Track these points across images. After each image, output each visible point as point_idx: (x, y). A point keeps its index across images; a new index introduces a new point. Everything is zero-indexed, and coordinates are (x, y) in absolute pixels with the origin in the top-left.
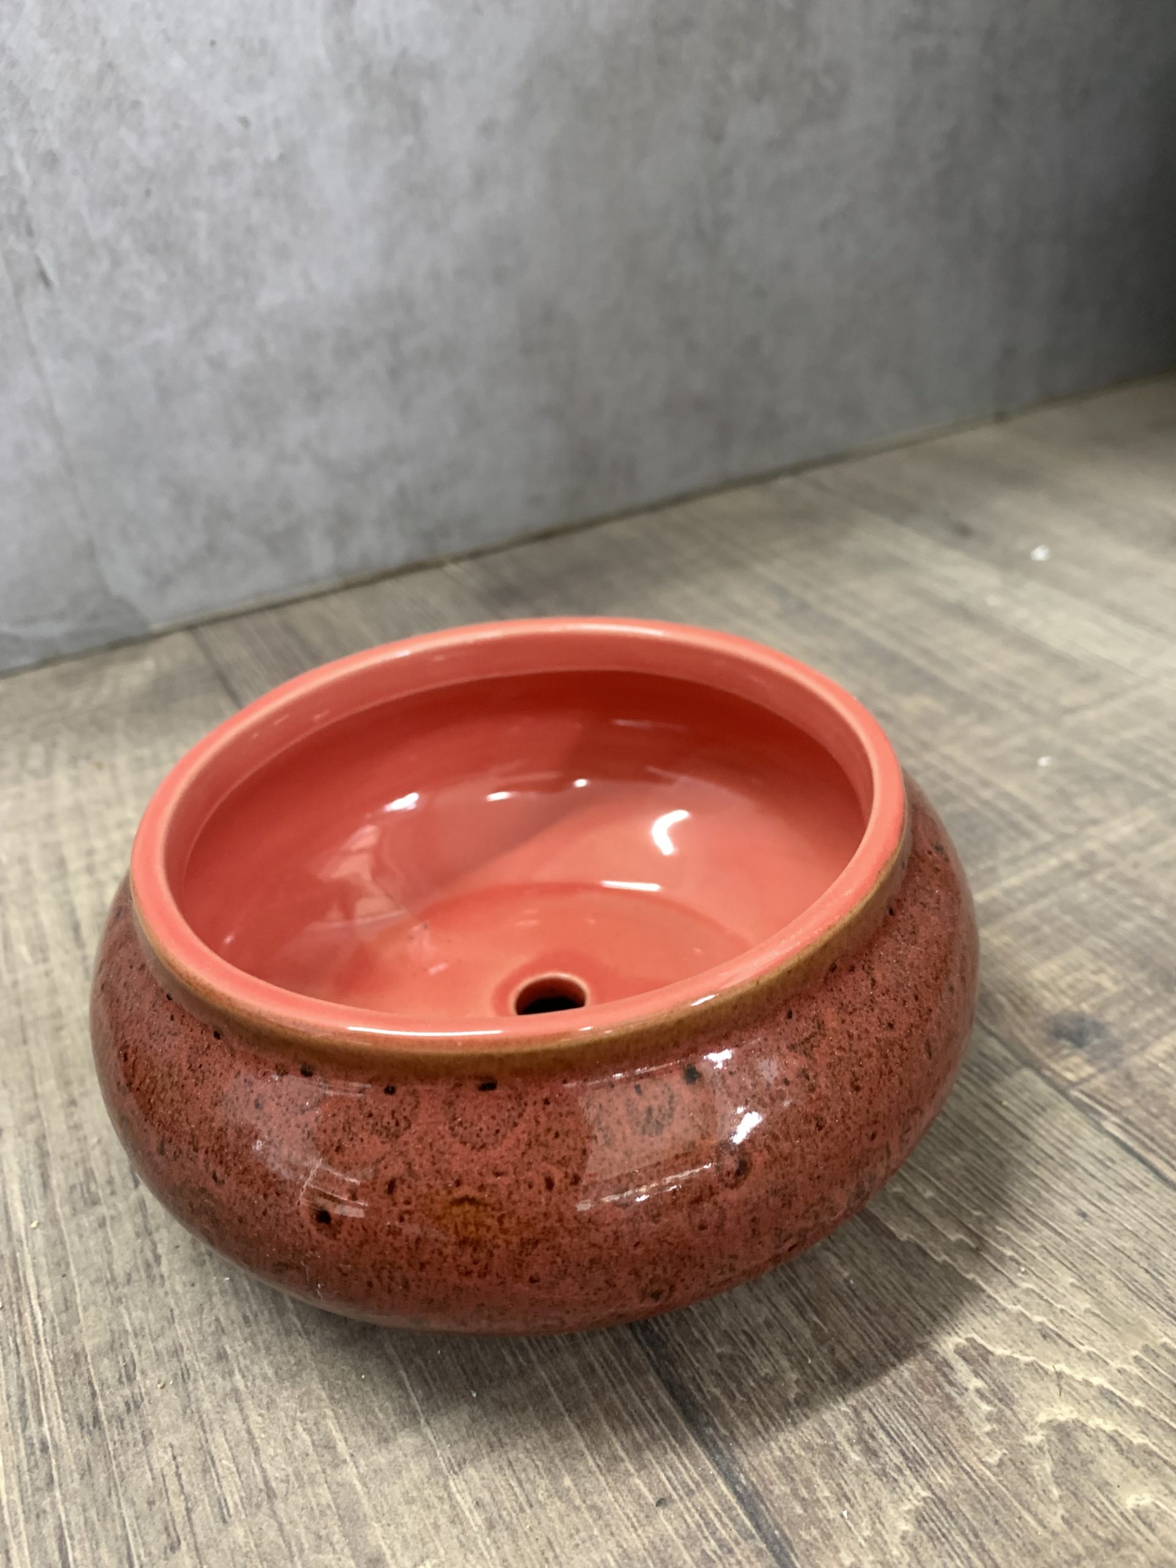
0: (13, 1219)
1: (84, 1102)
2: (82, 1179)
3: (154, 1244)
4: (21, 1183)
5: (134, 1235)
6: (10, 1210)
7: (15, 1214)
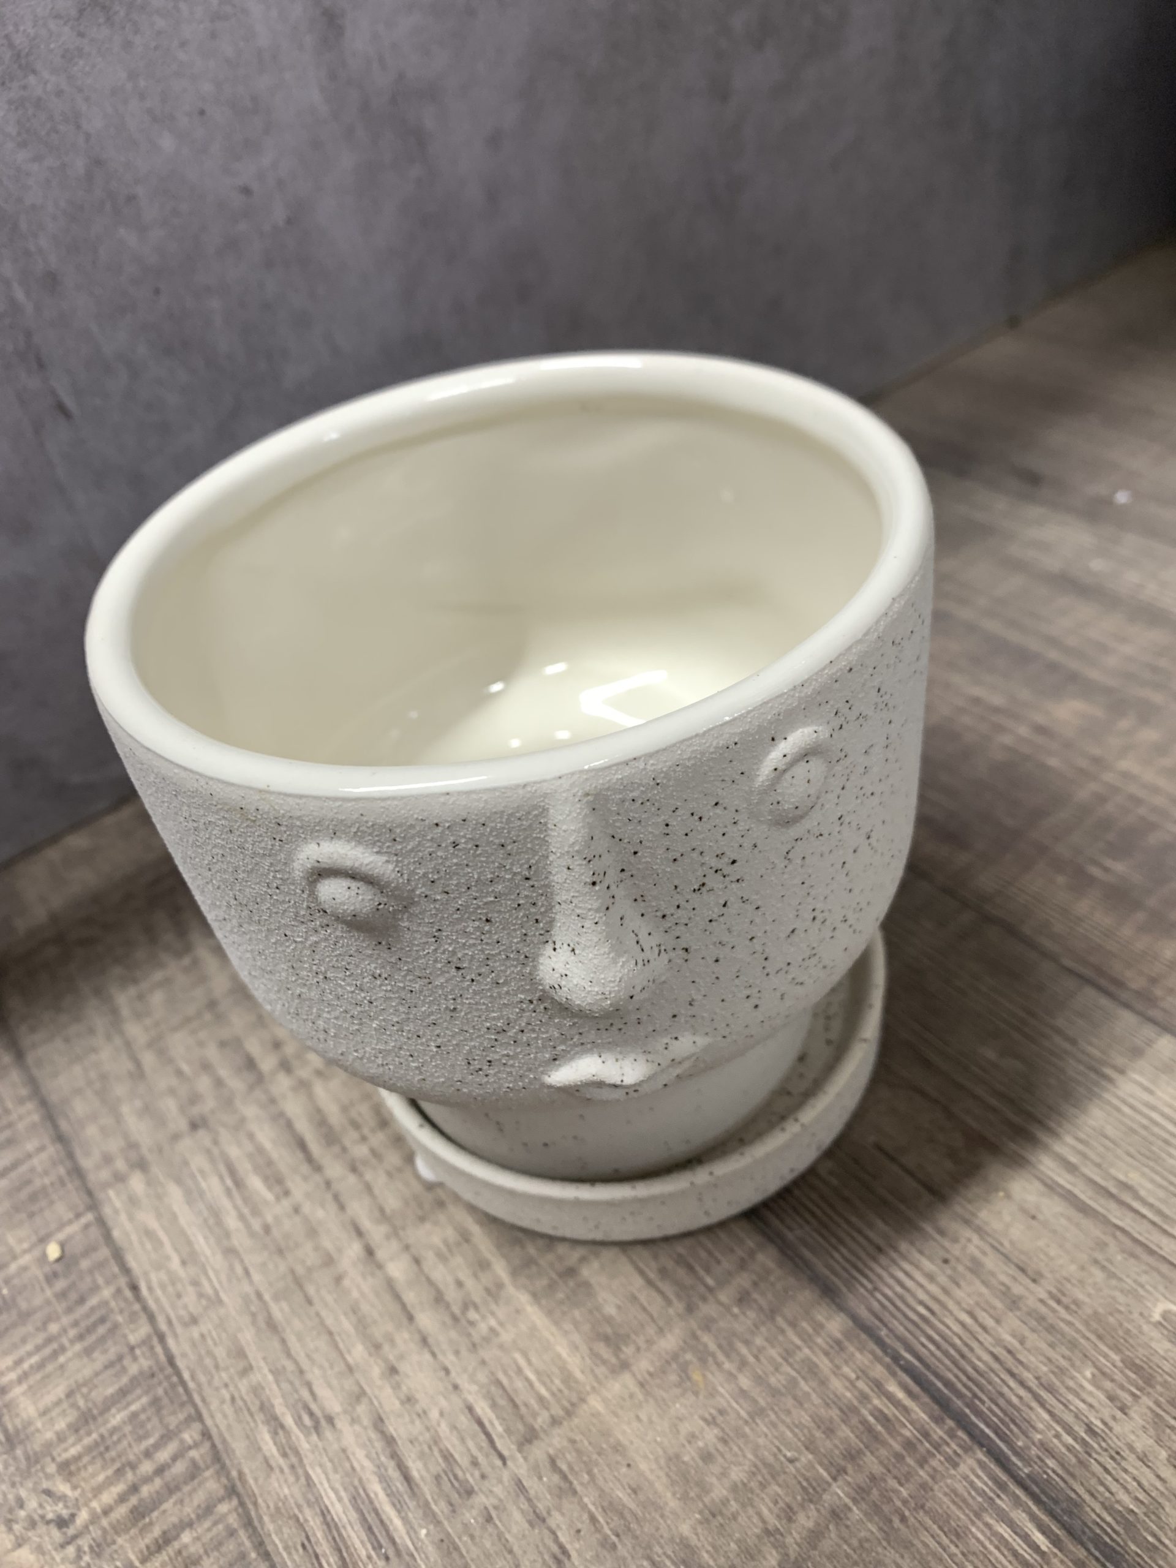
0: (391, 1528)
1: (404, 1367)
2: (443, 1465)
3: (553, 1533)
4: (380, 1482)
5: (526, 1526)
6: (384, 1517)
7: (391, 1521)
